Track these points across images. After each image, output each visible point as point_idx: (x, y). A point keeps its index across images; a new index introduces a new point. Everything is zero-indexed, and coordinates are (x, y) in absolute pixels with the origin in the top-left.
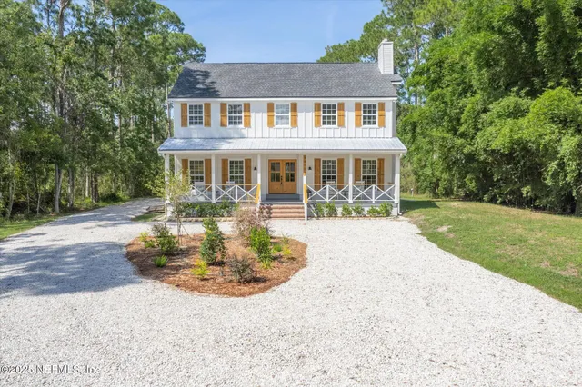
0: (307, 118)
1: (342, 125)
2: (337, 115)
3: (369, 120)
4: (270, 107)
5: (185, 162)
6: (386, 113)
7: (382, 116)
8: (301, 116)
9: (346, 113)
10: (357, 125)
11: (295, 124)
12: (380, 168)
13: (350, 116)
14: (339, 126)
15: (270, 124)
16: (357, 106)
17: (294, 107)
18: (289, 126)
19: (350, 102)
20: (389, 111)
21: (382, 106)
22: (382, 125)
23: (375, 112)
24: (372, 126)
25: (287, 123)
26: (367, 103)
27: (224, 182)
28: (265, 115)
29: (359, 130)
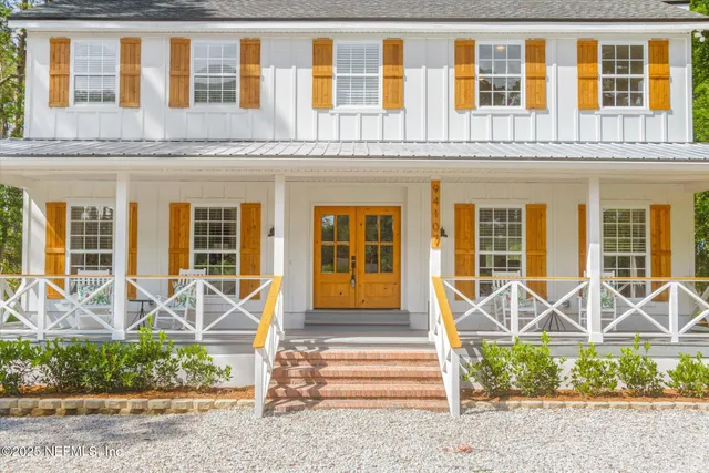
0: (430, 82)
1: (538, 105)
2: (523, 76)
3: (621, 93)
4: (322, 52)
5: (56, 211)
6: (674, 71)
7: (661, 79)
8: (413, 76)
9: (551, 71)
10: (586, 106)
11: (395, 101)
12: (657, 235)
13: (563, 78)
14: (531, 107)
15: (321, 102)
16: (586, 50)
17: (394, 52)
18: (379, 107)
19: (562, 36)
20: (682, 65)
21: (660, 50)
22: (662, 104)
23: (638, 68)
24: (629, 109)
25: (371, 100)
26: (616, 43)
27: (174, 270)
28: (306, 74)
29: (592, 120)
